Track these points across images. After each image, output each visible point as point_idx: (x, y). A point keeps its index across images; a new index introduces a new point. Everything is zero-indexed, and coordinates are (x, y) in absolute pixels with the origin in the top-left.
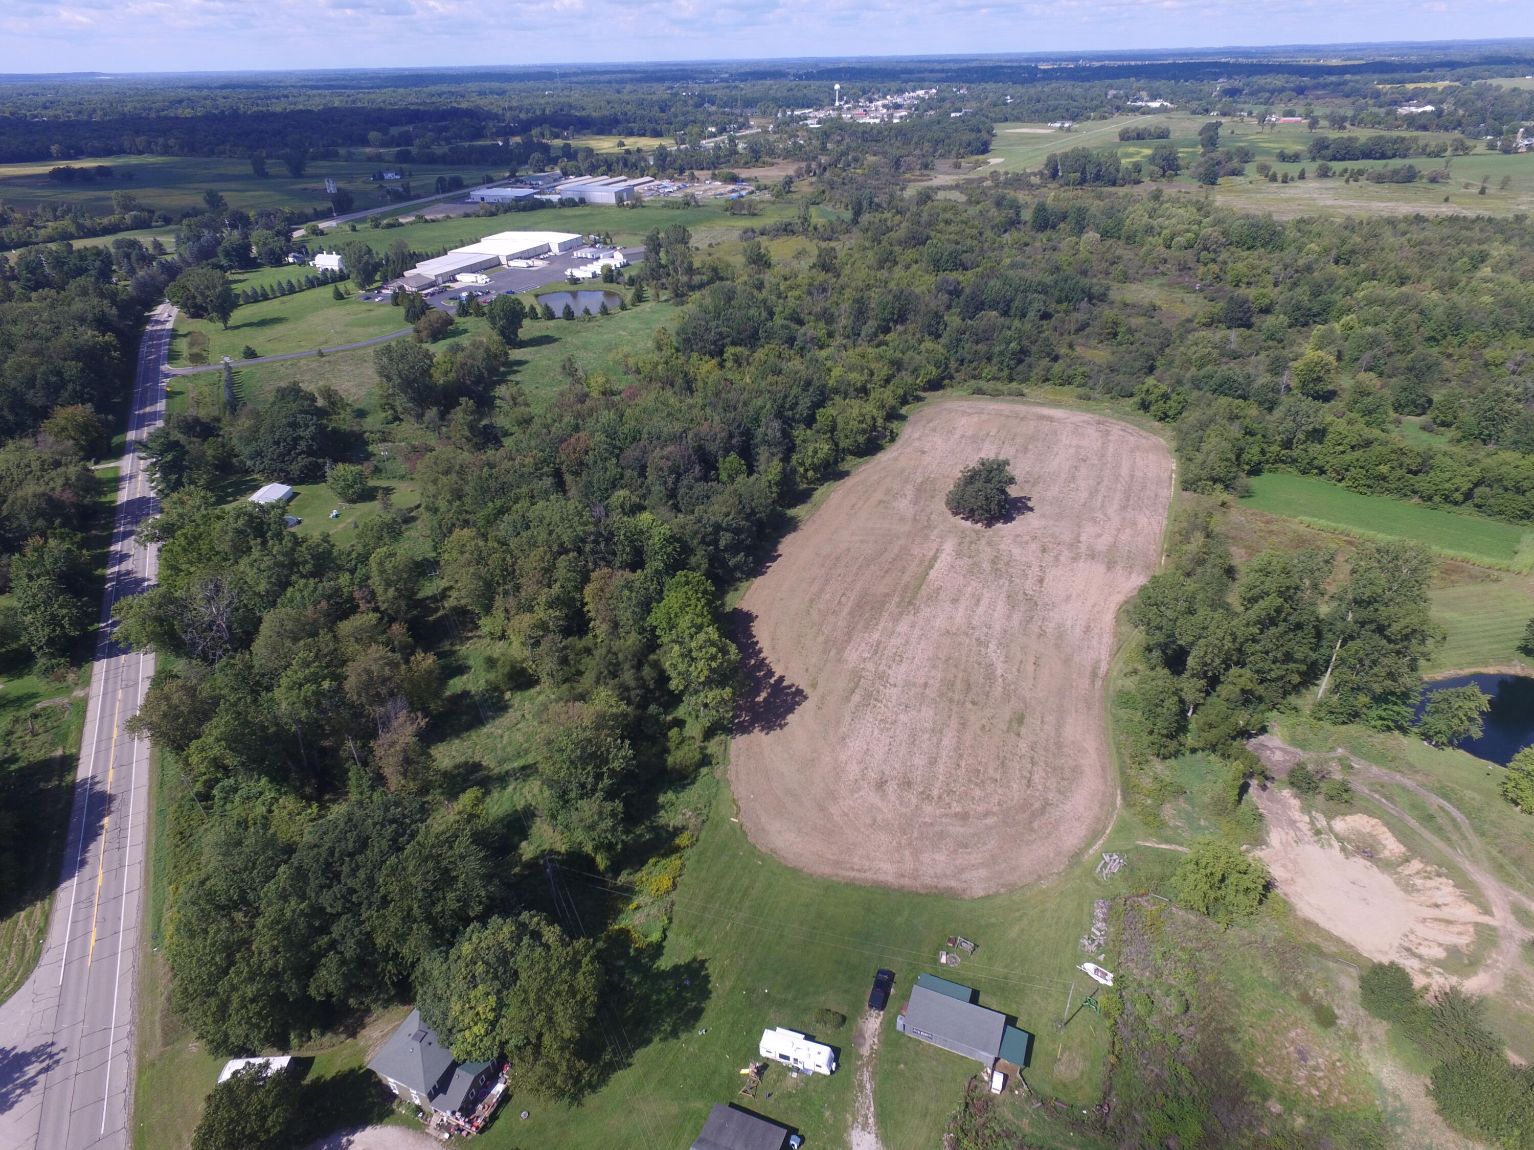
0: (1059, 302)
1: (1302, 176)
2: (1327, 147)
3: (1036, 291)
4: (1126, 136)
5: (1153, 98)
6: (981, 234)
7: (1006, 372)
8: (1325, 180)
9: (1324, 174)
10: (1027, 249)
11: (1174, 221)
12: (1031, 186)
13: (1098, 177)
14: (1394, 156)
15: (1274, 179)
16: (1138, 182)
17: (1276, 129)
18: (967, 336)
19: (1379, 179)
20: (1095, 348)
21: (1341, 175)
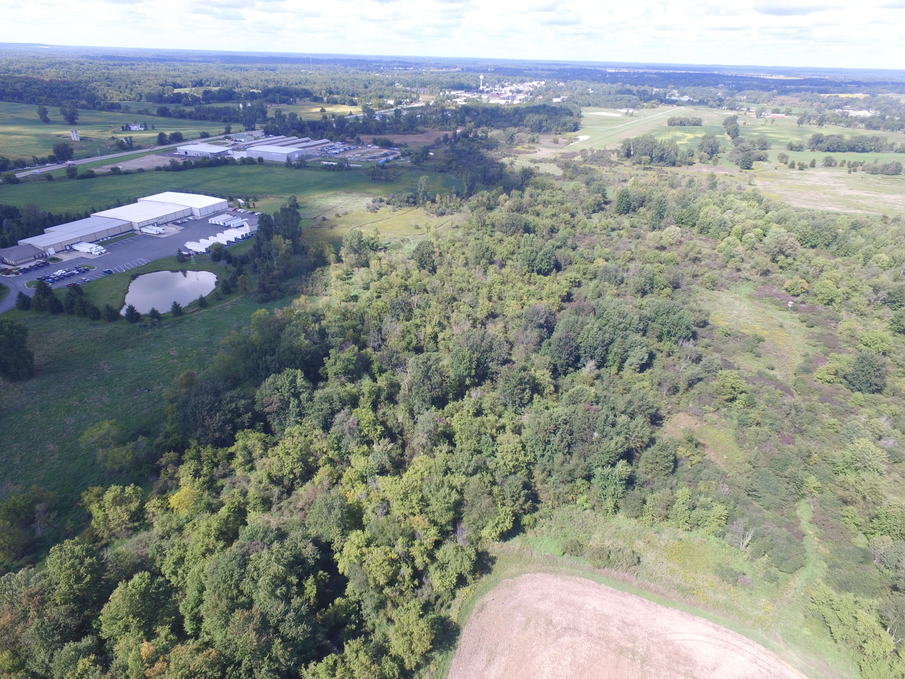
0: (660, 339)
1: (813, 165)
2: (821, 142)
3: (637, 331)
4: (672, 123)
5: (682, 94)
6: (573, 216)
7: (609, 503)
8: (831, 169)
9: (829, 164)
10: (614, 234)
11: (743, 216)
12: (611, 163)
13: (661, 159)
14: (871, 150)
15: (792, 166)
16: (691, 164)
17: (775, 123)
18: (555, 440)
19: (874, 171)
20: (713, 424)
21: (842, 165)
